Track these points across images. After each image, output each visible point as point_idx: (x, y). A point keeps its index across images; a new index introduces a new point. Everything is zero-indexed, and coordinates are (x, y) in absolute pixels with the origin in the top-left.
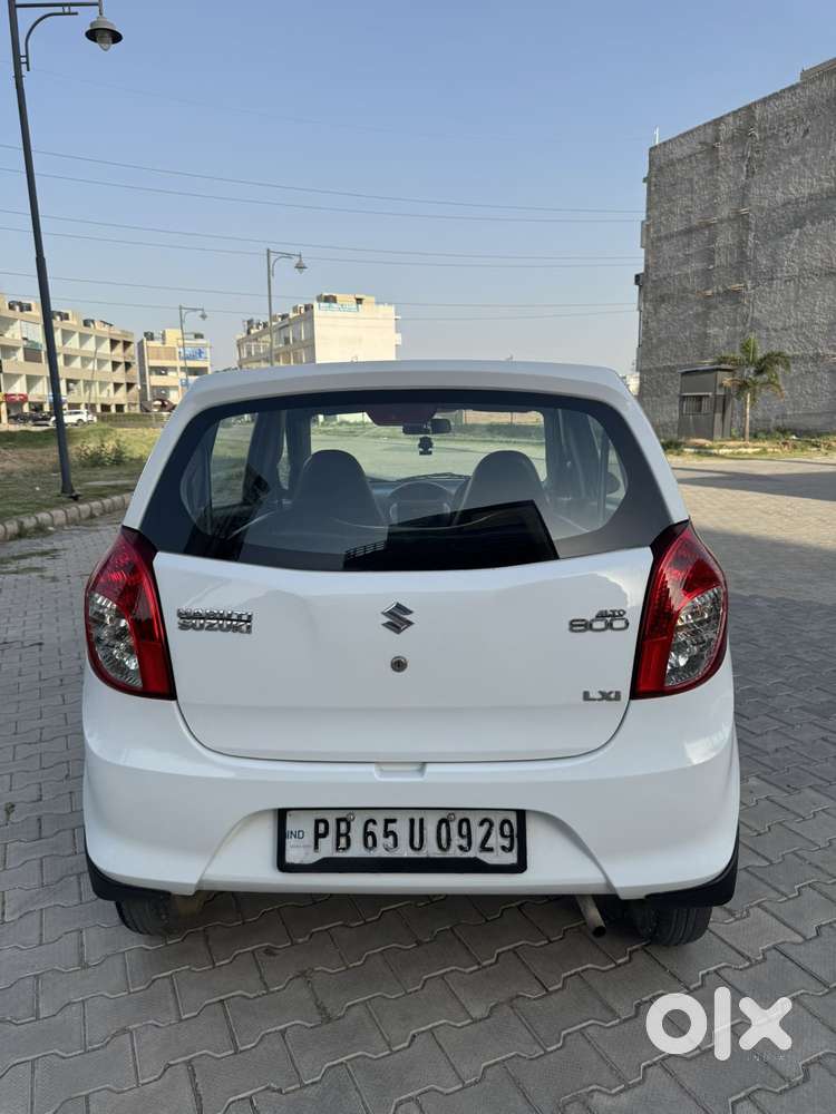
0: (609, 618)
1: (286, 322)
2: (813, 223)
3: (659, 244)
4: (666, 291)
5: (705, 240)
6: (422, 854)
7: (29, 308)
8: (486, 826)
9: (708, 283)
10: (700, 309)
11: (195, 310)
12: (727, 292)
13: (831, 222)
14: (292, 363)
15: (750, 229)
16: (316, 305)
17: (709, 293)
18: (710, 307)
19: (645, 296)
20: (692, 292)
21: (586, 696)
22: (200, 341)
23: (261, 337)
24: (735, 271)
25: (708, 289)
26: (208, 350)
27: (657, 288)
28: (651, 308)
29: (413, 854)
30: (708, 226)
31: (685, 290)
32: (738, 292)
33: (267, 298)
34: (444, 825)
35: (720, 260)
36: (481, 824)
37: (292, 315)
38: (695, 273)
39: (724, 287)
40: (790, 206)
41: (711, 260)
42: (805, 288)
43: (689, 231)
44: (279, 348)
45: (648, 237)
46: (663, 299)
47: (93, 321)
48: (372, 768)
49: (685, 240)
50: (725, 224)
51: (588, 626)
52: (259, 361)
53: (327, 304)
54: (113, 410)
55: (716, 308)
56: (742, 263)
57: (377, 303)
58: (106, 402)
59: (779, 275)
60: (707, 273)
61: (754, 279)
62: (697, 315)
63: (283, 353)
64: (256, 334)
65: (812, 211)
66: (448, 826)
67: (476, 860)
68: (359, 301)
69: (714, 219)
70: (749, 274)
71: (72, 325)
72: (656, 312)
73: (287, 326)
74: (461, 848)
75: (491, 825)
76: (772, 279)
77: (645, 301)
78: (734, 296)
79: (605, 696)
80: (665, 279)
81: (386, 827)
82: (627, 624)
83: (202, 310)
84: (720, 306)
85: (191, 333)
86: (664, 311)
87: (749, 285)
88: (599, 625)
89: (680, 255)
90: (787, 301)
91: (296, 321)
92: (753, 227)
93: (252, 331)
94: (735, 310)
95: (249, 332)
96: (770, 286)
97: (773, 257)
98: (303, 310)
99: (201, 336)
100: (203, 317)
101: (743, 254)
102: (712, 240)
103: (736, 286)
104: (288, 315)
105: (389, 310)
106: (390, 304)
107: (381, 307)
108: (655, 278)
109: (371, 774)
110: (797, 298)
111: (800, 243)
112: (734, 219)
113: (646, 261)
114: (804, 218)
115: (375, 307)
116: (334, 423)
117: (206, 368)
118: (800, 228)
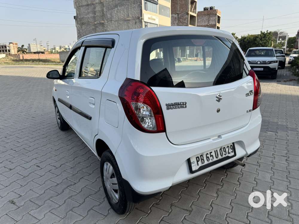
0: (251, 92)
2: (120, 7)
3: (80, 8)
4: (83, 21)
5: (93, 8)
9: (95, 20)
10: (94, 27)
12: (100, 23)
13: (124, 7)
15: (104, 6)
17: (96, 23)
18: (96, 27)
19: (77, 23)
20: (91, 22)
21: (247, 112)
24: (102, 18)
25: (95, 22)
27: (81, 20)
28: (80, 26)
29: (217, 159)
30: (93, 4)
31: (89, 22)
32: (103, 23)
34: (221, 150)
35: (97, 14)
36: (227, 147)
38: (91, 17)
39: (99, 21)
40: (114, 1)
41: (95, 14)
42: (120, 24)
43: (88, 5)
45: (76, 6)
46: (83, 24)
49: (87, 7)
50: (98, 4)
51: (248, 95)
55: (98, 27)
56: (103, 16)
59: (113, 20)
60: (94, 17)
61: (107, 20)
62: (93, 29)
65: (119, 3)
67: (228, 156)
69: (94, 3)
70: (106, 19)
72: (81, 28)
74: (225, 154)
75: (229, 147)
76: (111, 21)
77: (78, 24)
78: (102, 24)
79: (250, 111)
80: (83, 18)
81: (210, 154)
84: (99, 27)
86: (84, 27)
87: (106, 22)
89: (86, 12)
90: (116, 26)
92: (105, 6)
94: (103, 28)
96: (111, 22)
97: (111, 14)
101: (103, 13)
102: (95, 8)
103: (103, 22)
108: (80, 18)
110: (118, 26)
111: (117, 12)
112: (99, 3)
113: (77, 12)
114: (117, 5)
118: (117, 8)
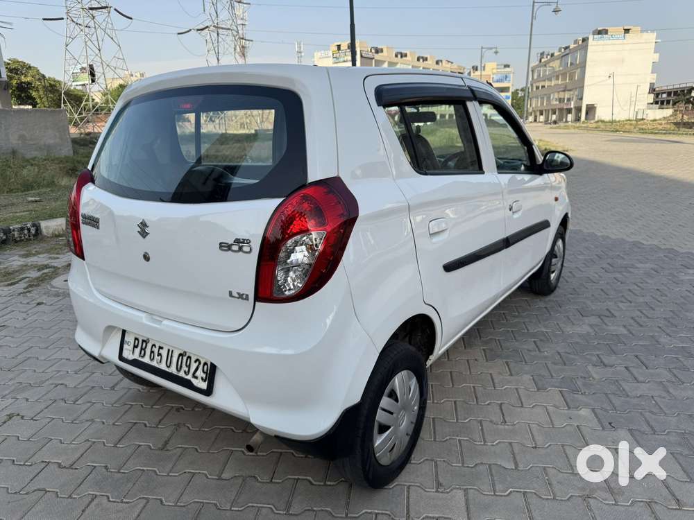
0: (241, 244)
1: (567, 51)
6: (169, 370)
7: (406, 55)
8: (197, 363)
11: (491, 48)
14: (568, 81)
16: (591, 37)
21: (231, 294)
22: (507, 69)
23: (549, 63)
26: (512, 75)
29: (166, 369)
33: (529, 37)
34: (181, 358)
36: (195, 362)
37: (572, 46)
44: (560, 71)
47: (441, 61)
48: (143, 315)
51: (229, 247)
52: (545, 81)
53: (600, 36)
54: (447, 117)
57: (642, 31)
58: (443, 113)
63: (562, 74)
64: (545, 62)
66: (182, 358)
67: (189, 381)
68: (627, 31)
71: (429, 64)
73: (568, 54)
74: (185, 372)
75: (200, 363)
79: (241, 296)
81: (159, 350)
82: (251, 249)
83: (496, 48)
85: (501, 65)
88: (235, 248)
91: (575, 50)
93: (543, 60)
95: (540, 61)
98: (580, 42)
99: (508, 66)
100: (496, 53)
104: (569, 47)
105: (652, 37)
106: (652, 31)
107: (645, 34)
109: (142, 318)
115: (640, 34)
116: (592, 121)
117: (509, 88)
